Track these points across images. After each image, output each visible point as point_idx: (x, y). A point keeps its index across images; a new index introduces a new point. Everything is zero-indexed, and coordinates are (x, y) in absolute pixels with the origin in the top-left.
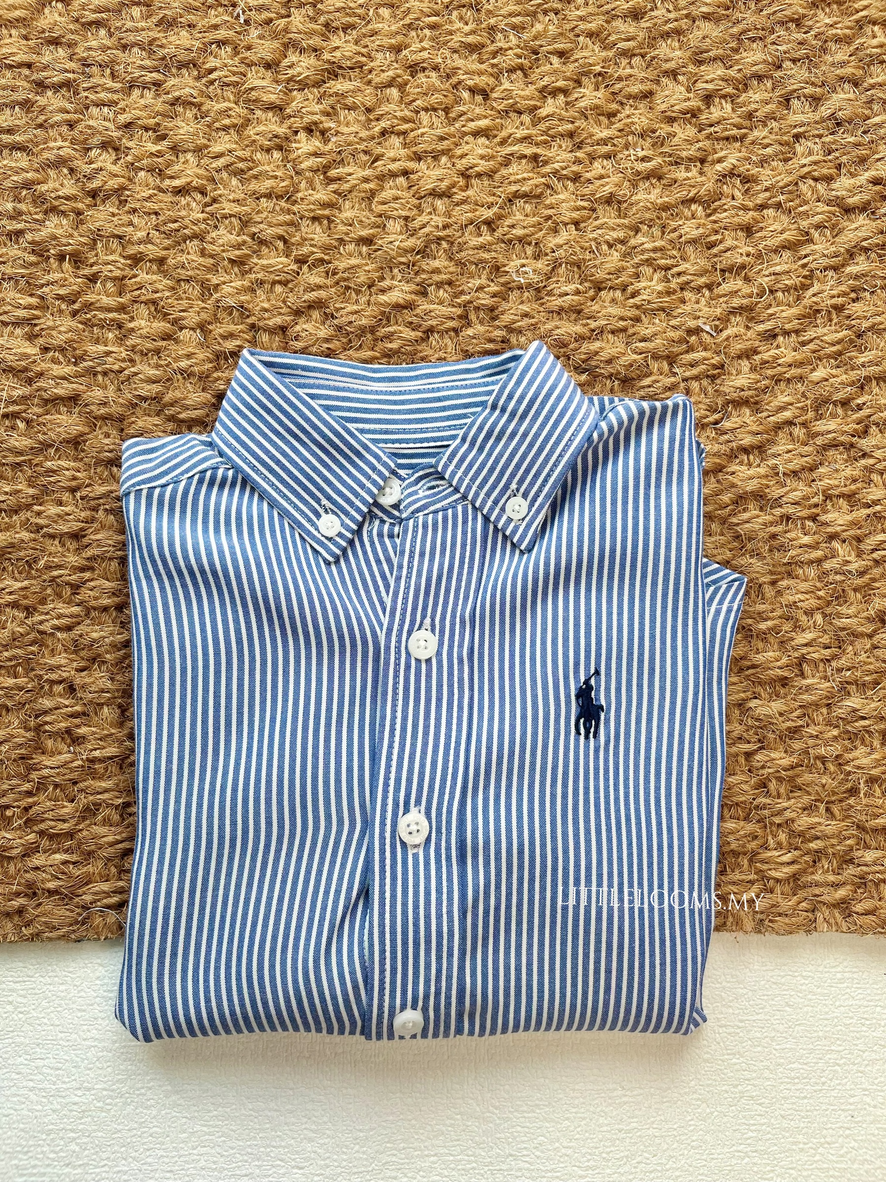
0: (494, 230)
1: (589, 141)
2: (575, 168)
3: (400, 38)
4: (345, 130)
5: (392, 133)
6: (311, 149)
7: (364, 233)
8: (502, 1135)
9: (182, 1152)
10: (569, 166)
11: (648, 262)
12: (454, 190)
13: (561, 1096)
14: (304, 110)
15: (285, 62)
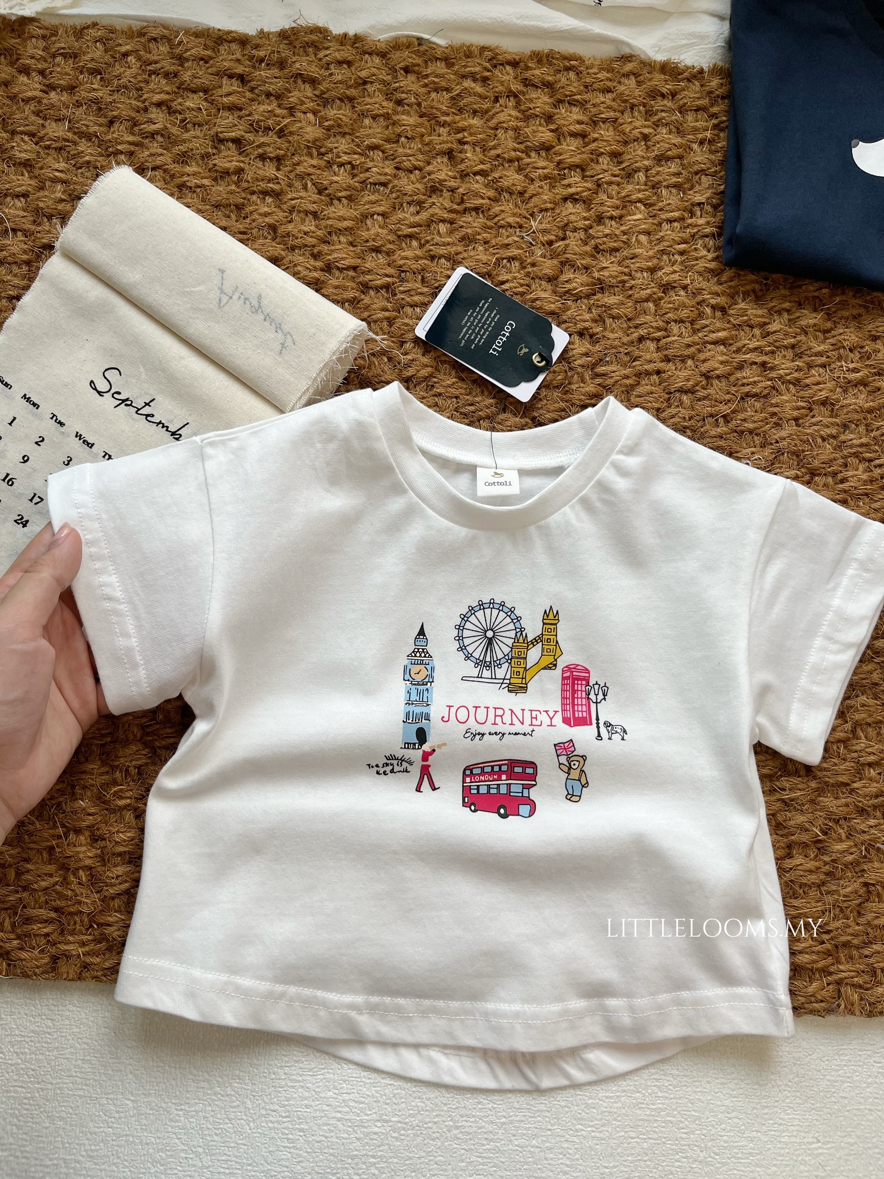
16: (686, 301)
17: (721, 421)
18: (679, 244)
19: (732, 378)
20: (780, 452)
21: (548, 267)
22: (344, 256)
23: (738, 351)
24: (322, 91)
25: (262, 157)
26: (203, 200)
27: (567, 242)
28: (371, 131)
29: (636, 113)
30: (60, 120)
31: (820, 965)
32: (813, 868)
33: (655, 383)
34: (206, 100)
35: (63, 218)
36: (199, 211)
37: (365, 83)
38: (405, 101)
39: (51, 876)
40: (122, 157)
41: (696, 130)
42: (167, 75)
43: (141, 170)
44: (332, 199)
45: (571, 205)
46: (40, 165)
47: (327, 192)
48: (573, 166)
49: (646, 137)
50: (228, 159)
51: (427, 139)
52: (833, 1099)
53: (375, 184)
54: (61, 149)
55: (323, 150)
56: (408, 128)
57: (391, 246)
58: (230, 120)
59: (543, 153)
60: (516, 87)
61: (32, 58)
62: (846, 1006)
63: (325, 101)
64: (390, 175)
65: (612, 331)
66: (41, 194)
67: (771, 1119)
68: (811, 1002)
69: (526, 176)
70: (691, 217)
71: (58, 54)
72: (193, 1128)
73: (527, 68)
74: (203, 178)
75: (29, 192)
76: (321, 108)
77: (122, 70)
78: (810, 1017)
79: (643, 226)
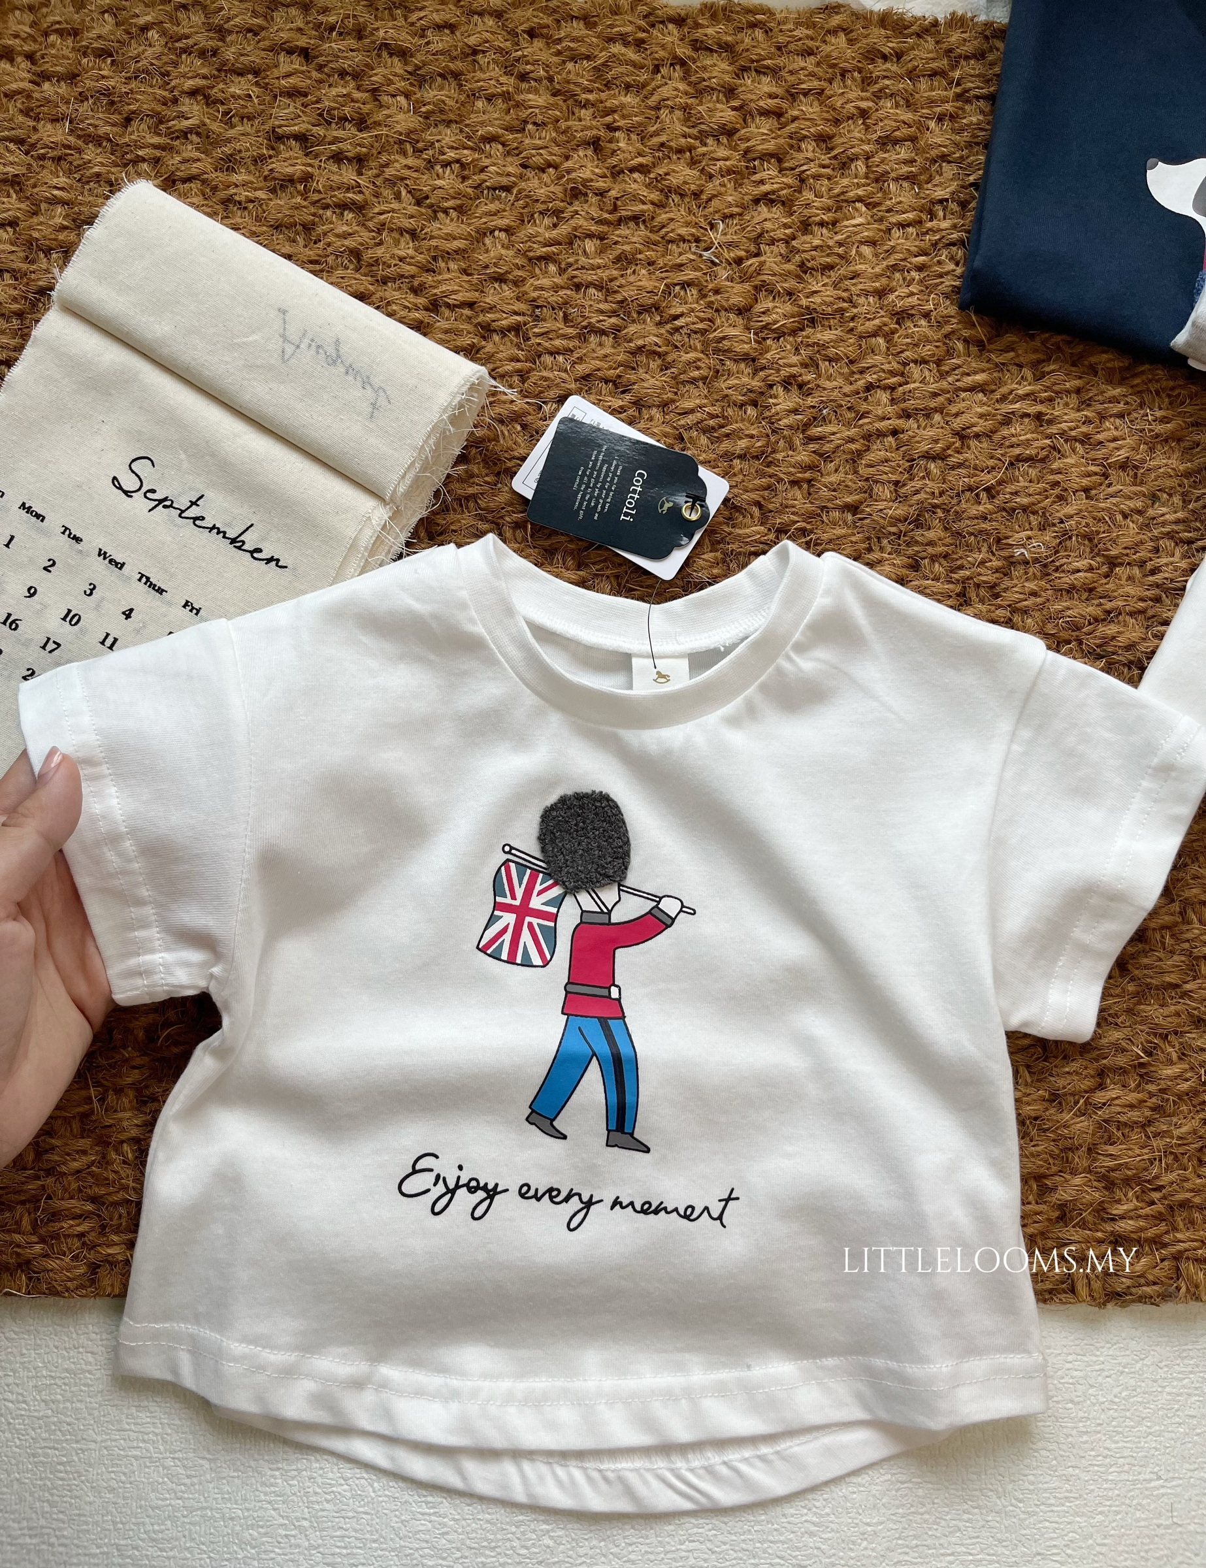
0: (993, 497)
1: (1100, 398)
2: (1084, 429)
3: (884, 281)
4: (828, 384)
5: (878, 387)
6: (790, 405)
7: (849, 499)
8: (1028, 1532)
9: (668, 1548)
10: (1078, 427)
11: (1170, 535)
12: (949, 452)
13: (1092, 1487)
14: (780, 362)
15: (759, 308)
16: (929, 333)
17: (983, 495)
18: (916, 256)
19: (996, 437)
20: (1066, 535)
21: (737, 293)
22: (456, 288)
23: (1003, 399)
24: (416, 65)
25: (338, 158)
26: (258, 219)
27: (762, 259)
28: (485, 117)
29: (849, 82)
30: (57, 120)
31: (1150, 1234)
32: (1134, 1102)
33: (891, 447)
34: (257, 84)
35: (66, 252)
36: (252, 235)
37: (475, 52)
38: (531, 75)
39: (84, 1153)
40: (145, 166)
41: (932, 102)
42: (202, 54)
43: (169, 184)
44: (436, 211)
45: (765, 209)
46: (32, 181)
47: (428, 201)
48: (765, 155)
49: (864, 113)
50: (290, 162)
51: (563, 125)
52: (1177, 1419)
53: (494, 189)
54: (60, 159)
55: (420, 145)
56: (537, 111)
57: (520, 273)
58: (291, 109)
59: (723, 139)
60: (683, 51)
61: (16, 36)
62: (1188, 1289)
63: (420, 78)
64: (514, 176)
65: (829, 378)
66: (35, 220)
67: (1092, 1450)
68: (1140, 1285)
69: (702, 171)
70: (931, 220)
71: (53, 31)
72: (294, 1494)
73: (697, 26)
74: (256, 189)
75: (18, 218)
76: (416, 89)
77: (141, 49)
78: (1139, 1307)
79: (866, 234)
